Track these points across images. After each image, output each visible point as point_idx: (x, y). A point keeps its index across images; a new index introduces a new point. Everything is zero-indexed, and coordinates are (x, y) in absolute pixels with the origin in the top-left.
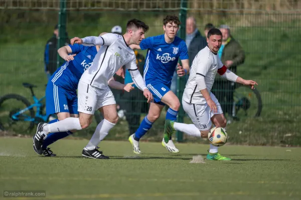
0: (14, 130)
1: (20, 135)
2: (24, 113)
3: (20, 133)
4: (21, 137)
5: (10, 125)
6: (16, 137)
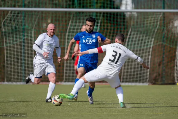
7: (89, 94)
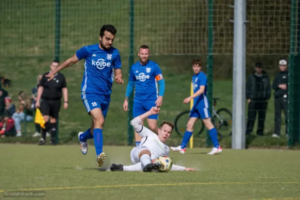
7: (82, 138)
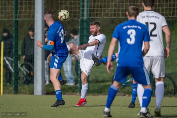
0: (124, 92)
1: (127, 95)
2: (129, 81)
3: (127, 94)
4: (128, 96)
5: (121, 89)
6: (125, 97)
